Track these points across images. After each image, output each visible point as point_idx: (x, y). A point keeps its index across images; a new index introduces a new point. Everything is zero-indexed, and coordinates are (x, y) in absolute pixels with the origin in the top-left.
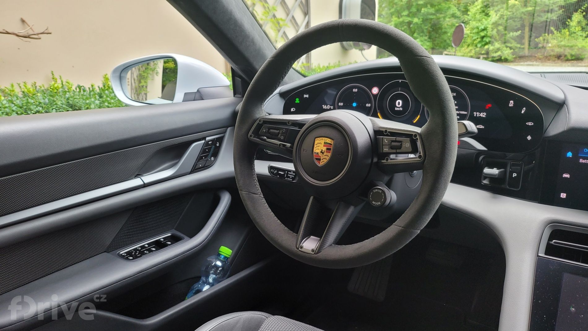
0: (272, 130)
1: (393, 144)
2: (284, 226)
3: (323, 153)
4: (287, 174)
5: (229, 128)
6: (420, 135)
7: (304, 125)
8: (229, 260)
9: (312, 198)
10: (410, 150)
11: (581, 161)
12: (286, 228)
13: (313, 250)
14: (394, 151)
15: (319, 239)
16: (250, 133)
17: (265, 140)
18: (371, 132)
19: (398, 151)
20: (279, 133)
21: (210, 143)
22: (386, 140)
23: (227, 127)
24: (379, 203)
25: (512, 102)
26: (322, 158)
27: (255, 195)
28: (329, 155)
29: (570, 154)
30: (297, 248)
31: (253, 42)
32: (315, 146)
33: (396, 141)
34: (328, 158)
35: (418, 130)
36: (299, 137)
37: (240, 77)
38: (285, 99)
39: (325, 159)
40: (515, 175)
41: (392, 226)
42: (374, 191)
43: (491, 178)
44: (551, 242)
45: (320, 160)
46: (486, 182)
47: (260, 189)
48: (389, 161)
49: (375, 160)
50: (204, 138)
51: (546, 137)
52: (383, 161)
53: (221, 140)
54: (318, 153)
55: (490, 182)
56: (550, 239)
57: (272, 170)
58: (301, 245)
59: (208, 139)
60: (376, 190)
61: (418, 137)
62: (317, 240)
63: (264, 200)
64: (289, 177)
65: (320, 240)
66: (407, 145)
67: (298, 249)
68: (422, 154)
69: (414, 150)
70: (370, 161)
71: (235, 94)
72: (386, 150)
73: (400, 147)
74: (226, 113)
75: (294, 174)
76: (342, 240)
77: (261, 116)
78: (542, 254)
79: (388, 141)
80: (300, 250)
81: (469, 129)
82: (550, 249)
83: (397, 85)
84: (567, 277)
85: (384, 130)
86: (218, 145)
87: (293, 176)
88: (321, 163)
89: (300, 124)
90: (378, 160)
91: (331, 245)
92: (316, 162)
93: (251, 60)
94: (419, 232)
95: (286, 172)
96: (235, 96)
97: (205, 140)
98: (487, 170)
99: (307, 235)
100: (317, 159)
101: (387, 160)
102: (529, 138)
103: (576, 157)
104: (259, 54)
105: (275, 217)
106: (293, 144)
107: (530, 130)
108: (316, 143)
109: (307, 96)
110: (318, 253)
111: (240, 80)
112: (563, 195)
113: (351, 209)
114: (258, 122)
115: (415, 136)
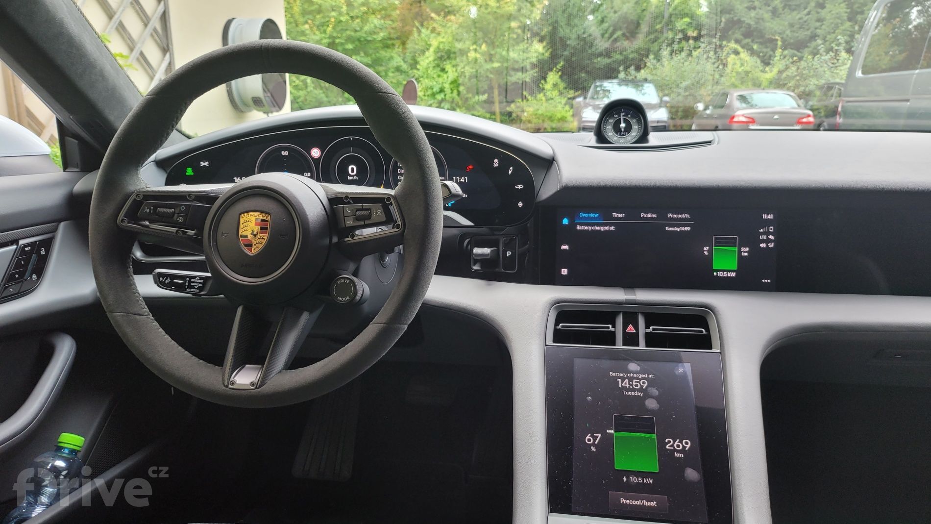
0: (160, 210)
1: (359, 213)
2: (197, 359)
3: (255, 235)
4: (190, 282)
5: (62, 224)
6: (395, 197)
7: (217, 198)
8: (80, 455)
9: (240, 310)
10: (384, 219)
11: (579, 228)
12: (201, 361)
13: (252, 384)
14: (362, 223)
15: (260, 366)
16: (121, 216)
17: (147, 227)
18: (325, 201)
19: (367, 222)
20: (174, 213)
21: (27, 249)
22: (348, 209)
23: (59, 221)
24: (348, 298)
25: (496, 161)
26: (254, 243)
27: (138, 317)
28: (266, 236)
29: (565, 221)
30: (225, 386)
31: (102, 75)
32: (241, 226)
33: (362, 209)
34: (264, 242)
35: (392, 192)
36: (211, 217)
37: (76, 136)
38: (166, 171)
39: (259, 244)
40: (509, 253)
41: (370, 326)
42: (339, 282)
43: (483, 261)
44: (558, 327)
45: (251, 245)
46: (476, 267)
47: (146, 307)
48: (355, 238)
49: (335, 240)
50: (15, 242)
51: (540, 202)
52: (347, 239)
53: (48, 244)
54: (246, 236)
55: (481, 267)
56: (557, 324)
57: (161, 279)
58: (232, 379)
59: (22, 242)
60: (342, 281)
61: (392, 200)
62: (256, 369)
63: (156, 323)
64: (193, 287)
65: (263, 367)
66: (378, 213)
67: (227, 386)
68: (399, 222)
69: (389, 220)
70: (327, 241)
71: (66, 166)
72: (350, 222)
73: (369, 217)
74: (54, 198)
75: (202, 281)
76: (296, 362)
77: (139, 187)
78: (550, 342)
79: (352, 211)
80: (230, 388)
81: (453, 191)
82: (559, 336)
83: (347, 144)
84: (578, 363)
85: (344, 196)
86: (43, 252)
87: (200, 285)
88: (254, 252)
89: (210, 199)
90: (339, 240)
91: (280, 372)
92: (246, 251)
93: (101, 105)
94: (406, 327)
95: (188, 279)
96: (66, 170)
97: (17, 245)
98: (477, 251)
99: (239, 364)
100: (246, 245)
101: (353, 236)
102: (520, 204)
103: (573, 224)
104: (115, 96)
105: (180, 348)
106: (200, 230)
107: (520, 195)
108: (242, 221)
109: (206, 164)
110: (260, 386)
111: (77, 142)
112: (564, 272)
113: (305, 317)
114: (133, 197)
115: (389, 199)
